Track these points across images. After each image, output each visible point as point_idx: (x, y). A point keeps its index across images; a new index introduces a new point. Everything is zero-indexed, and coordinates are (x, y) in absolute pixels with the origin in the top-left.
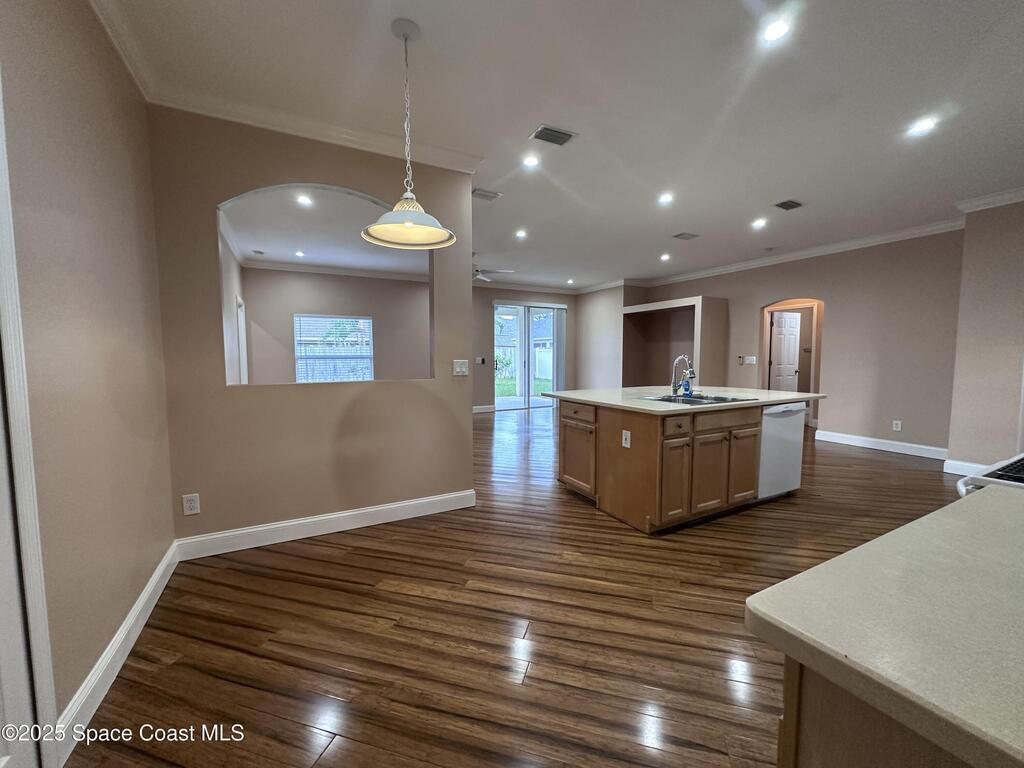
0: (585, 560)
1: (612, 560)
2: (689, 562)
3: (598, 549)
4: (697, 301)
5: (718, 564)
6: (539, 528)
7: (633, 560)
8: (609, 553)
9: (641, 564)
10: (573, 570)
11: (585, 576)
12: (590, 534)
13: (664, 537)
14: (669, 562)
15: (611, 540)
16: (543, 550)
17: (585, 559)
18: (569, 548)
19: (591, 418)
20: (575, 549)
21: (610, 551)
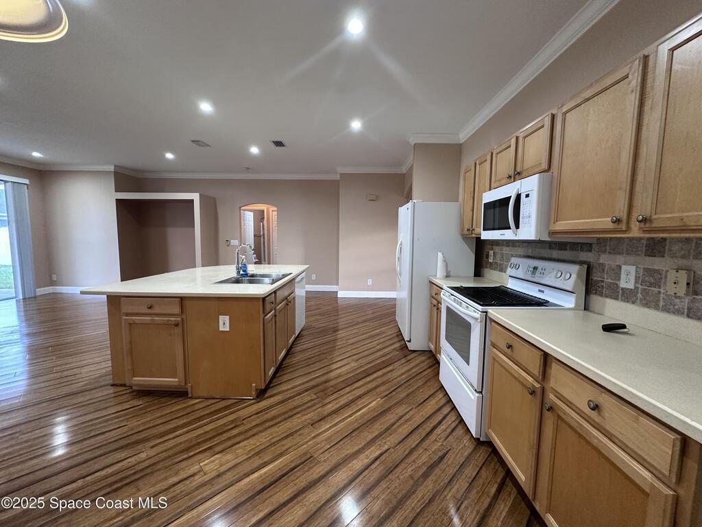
0: (228, 459)
1: (251, 441)
2: (300, 406)
3: (229, 438)
4: (195, 197)
5: (315, 397)
6: (143, 456)
7: (266, 429)
8: (242, 437)
9: (274, 429)
10: (229, 477)
11: (247, 475)
12: (207, 428)
13: (266, 395)
14: (290, 414)
15: (232, 422)
16: (176, 479)
17: (229, 457)
18: (201, 456)
19: (177, 310)
20: (207, 454)
21: (241, 433)
